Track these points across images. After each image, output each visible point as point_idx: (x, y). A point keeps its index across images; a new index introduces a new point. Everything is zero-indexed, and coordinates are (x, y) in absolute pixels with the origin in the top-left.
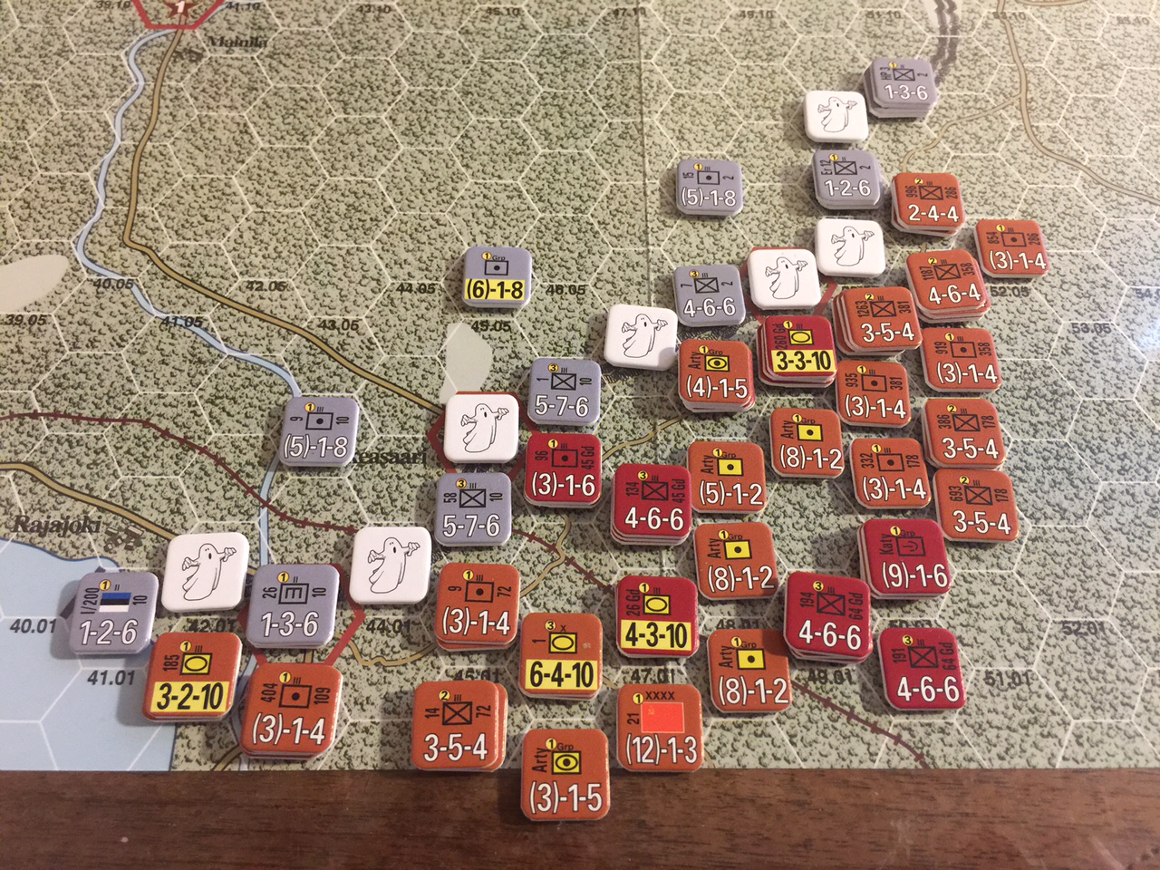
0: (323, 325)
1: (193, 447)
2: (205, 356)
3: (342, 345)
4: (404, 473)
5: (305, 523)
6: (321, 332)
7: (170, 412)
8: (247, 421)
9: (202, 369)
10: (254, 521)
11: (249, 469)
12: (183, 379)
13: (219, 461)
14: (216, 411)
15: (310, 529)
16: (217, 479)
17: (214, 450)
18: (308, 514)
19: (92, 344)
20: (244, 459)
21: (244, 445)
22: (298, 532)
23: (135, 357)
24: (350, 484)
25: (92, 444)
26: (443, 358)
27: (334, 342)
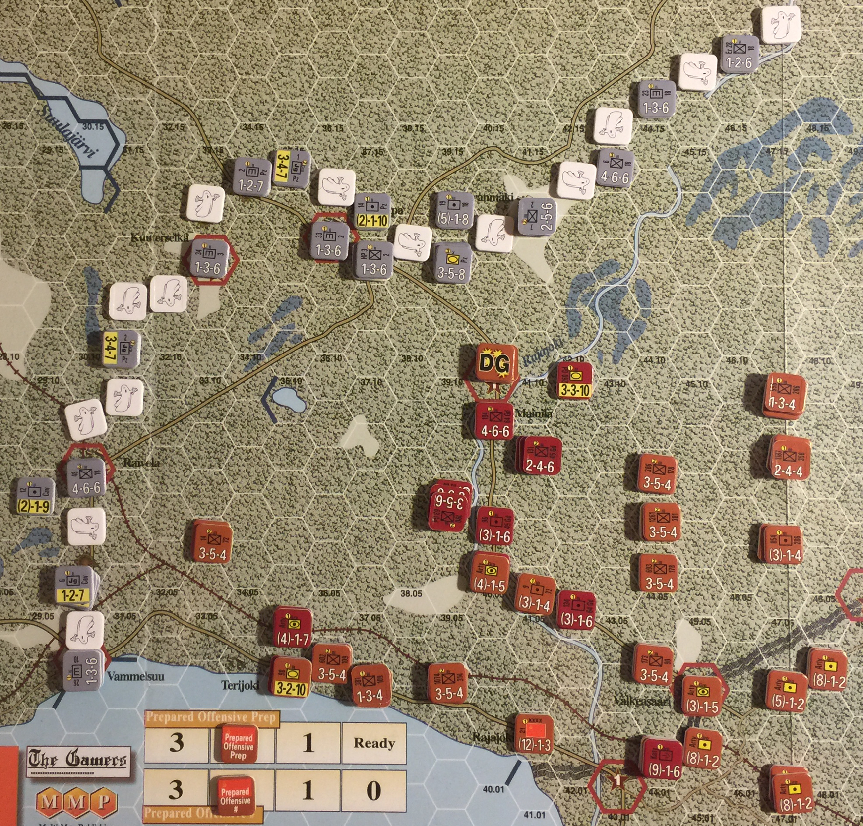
0: (609, 621)
1: (551, 695)
2: (550, 641)
3: (620, 633)
4: (660, 711)
5: (613, 738)
6: (608, 625)
7: (537, 674)
8: (577, 680)
9: (549, 648)
10: (588, 736)
11: (581, 707)
12: (540, 654)
13: (567, 703)
14: (560, 674)
15: (616, 741)
16: (567, 713)
17: (562, 697)
18: (614, 733)
19: (490, 633)
20: (578, 702)
21: (577, 694)
22: (610, 742)
23: (513, 641)
24: (633, 717)
25: (502, 693)
26: (675, 642)
27: (616, 631)
